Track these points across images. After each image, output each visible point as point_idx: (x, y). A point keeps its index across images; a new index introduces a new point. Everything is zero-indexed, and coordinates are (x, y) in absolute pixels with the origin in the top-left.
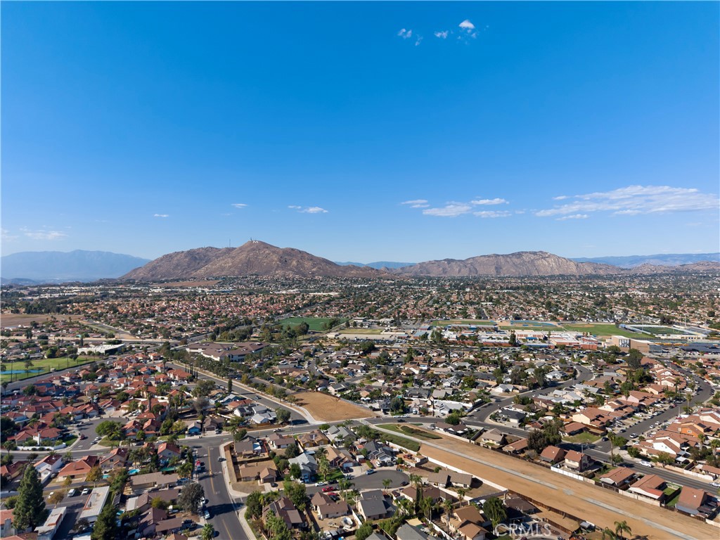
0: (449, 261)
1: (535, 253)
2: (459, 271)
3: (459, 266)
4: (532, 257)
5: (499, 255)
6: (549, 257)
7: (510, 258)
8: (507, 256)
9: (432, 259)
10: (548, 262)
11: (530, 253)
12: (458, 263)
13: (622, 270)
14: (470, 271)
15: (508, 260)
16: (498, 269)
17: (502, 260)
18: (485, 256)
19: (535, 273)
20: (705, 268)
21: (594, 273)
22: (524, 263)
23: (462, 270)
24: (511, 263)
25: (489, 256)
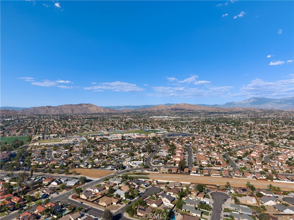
0: (49, 107)
1: (87, 104)
2: (55, 112)
3: (55, 109)
4: (87, 106)
5: (72, 105)
6: (93, 106)
7: (77, 106)
8: (76, 105)
9: (40, 106)
10: (93, 108)
11: (85, 104)
12: (54, 108)
13: (118, 111)
14: (60, 112)
15: (77, 107)
16: (73, 111)
17: (74, 107)
18: (66, 105)
19: (88, 112)
20: (142, 110)
21: (110, 112)
22: (83, 108)
23: (56, 111)
24: (78, 108)
25: (68, 105)
